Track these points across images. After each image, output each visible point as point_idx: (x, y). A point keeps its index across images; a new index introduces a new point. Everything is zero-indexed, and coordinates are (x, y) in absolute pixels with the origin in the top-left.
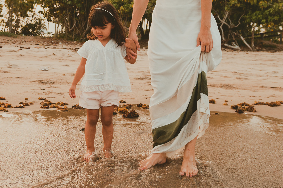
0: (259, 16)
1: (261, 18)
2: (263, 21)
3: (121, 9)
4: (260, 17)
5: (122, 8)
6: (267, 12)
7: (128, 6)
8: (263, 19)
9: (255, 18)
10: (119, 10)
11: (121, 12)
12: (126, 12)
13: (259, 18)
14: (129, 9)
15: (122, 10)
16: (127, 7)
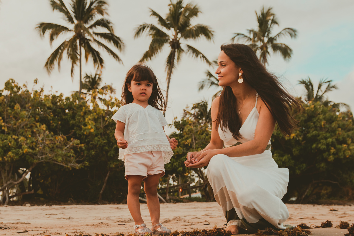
0: (175, 164)
1: (177, 166)
2: (179, 169)
3: (8, 155)
4: (177, 164)
5: (10, 153)
6: (183, 159)
7: (17, 151)
8: (179, 167)
9: (170, 166)
10: (5, 157)
11: (9, 159)
12: (15, 160)
13: (175, 166)
14: (20, 155)
15: (10, 157)
16: (16, 153)
